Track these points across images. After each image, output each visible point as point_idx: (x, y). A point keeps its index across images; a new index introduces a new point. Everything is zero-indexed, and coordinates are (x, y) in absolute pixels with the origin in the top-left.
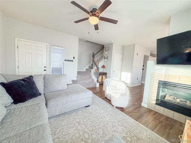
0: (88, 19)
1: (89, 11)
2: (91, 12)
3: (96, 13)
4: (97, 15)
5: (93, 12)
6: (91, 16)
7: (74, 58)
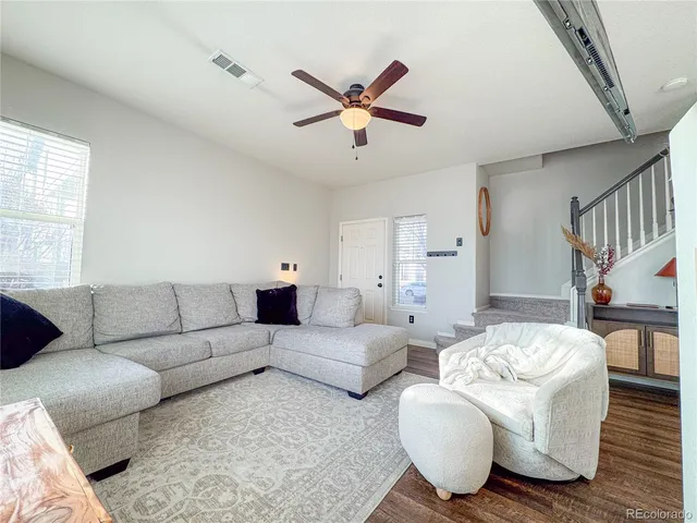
0: (337, 113)
1: (342, 93)
2: (348, 95)
3: (361, 97)
4: (365, 102)
5: (353, 96)
6: (345, 107)
7: (460, 242)
